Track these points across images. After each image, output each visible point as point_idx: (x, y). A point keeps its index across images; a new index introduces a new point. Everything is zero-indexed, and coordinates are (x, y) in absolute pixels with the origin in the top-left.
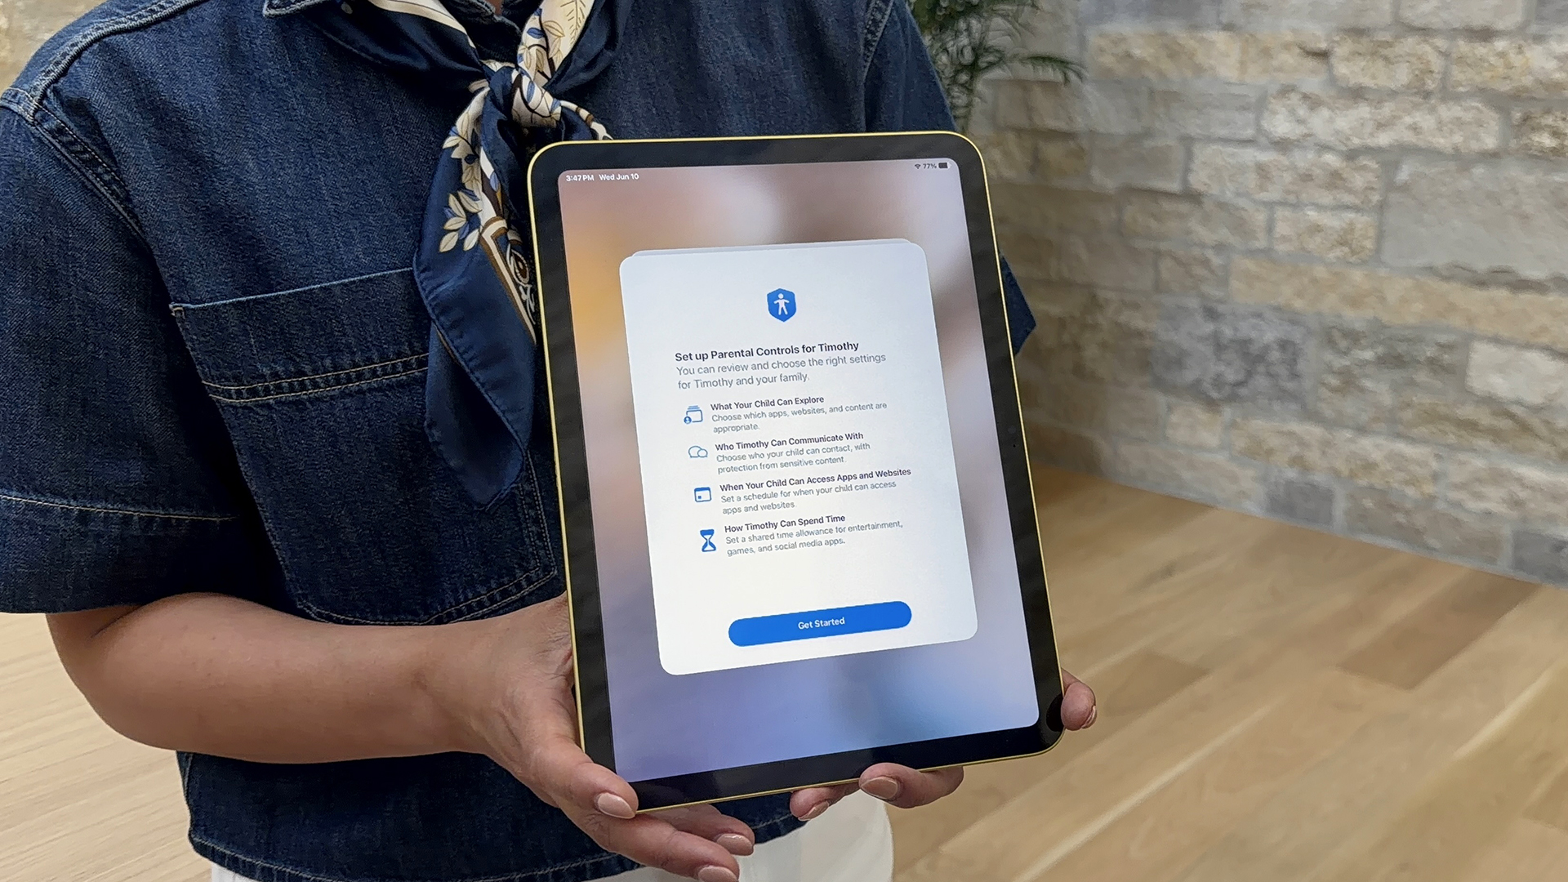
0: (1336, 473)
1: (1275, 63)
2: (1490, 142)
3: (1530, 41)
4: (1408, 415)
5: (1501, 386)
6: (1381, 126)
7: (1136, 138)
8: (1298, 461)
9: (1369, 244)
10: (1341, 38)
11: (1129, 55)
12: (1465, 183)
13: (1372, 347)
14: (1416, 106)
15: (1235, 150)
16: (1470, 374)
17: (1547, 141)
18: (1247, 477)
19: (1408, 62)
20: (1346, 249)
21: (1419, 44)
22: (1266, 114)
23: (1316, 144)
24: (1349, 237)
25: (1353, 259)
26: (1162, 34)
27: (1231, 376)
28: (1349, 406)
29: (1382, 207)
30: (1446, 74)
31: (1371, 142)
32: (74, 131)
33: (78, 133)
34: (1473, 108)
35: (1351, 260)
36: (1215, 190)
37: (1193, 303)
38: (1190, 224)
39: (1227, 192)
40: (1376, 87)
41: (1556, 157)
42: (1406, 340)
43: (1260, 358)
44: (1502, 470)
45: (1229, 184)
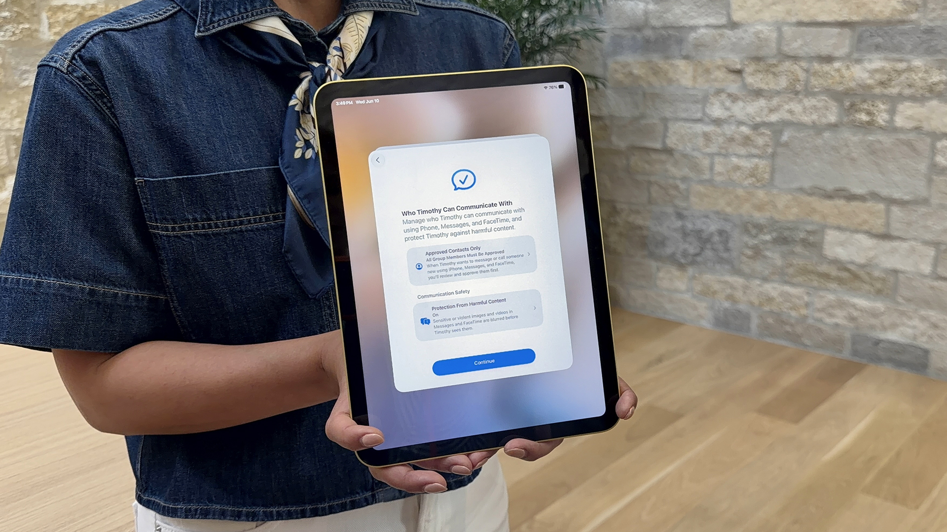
0: (751, 304)
1: (712, 77)
2: (832, 118)
3: (853, 63)
4: (791, 271)
5: (842, 253)
6: (771, 111)
7: (636, 119)
8: (730, 297)
9: (767, 176)
10: (749, 62)
11: (631, 74)
12: (819, 142)
13: (770, 233)
14: (791, 100)
15: (691, 125)
16: (825, 247)
17: (864, 117)
18: (702, 307)
19: (786, 75)
20: (754, 179)
21: (792, 65)
22: (708, 105)
23: (736, 121)
24: (756, 172)
25: (758, 185)
26: (650, 62)
27: (692, 250)
28: (758, 266)
29: (773, 155)
30: (807, 82)
31: (766, 119)
32: (91, 79)
33: (94, 79)
34: (823, 100)
35: (757, 185)
36: (680, 147)
37: (670, 210)
38: (667, 167)
39: (687, 148)
40: (768, 89)
41: (869, 126)
42: (789, 229)
43: (708, 240)
44: (844, 300)
45: (688, 144)
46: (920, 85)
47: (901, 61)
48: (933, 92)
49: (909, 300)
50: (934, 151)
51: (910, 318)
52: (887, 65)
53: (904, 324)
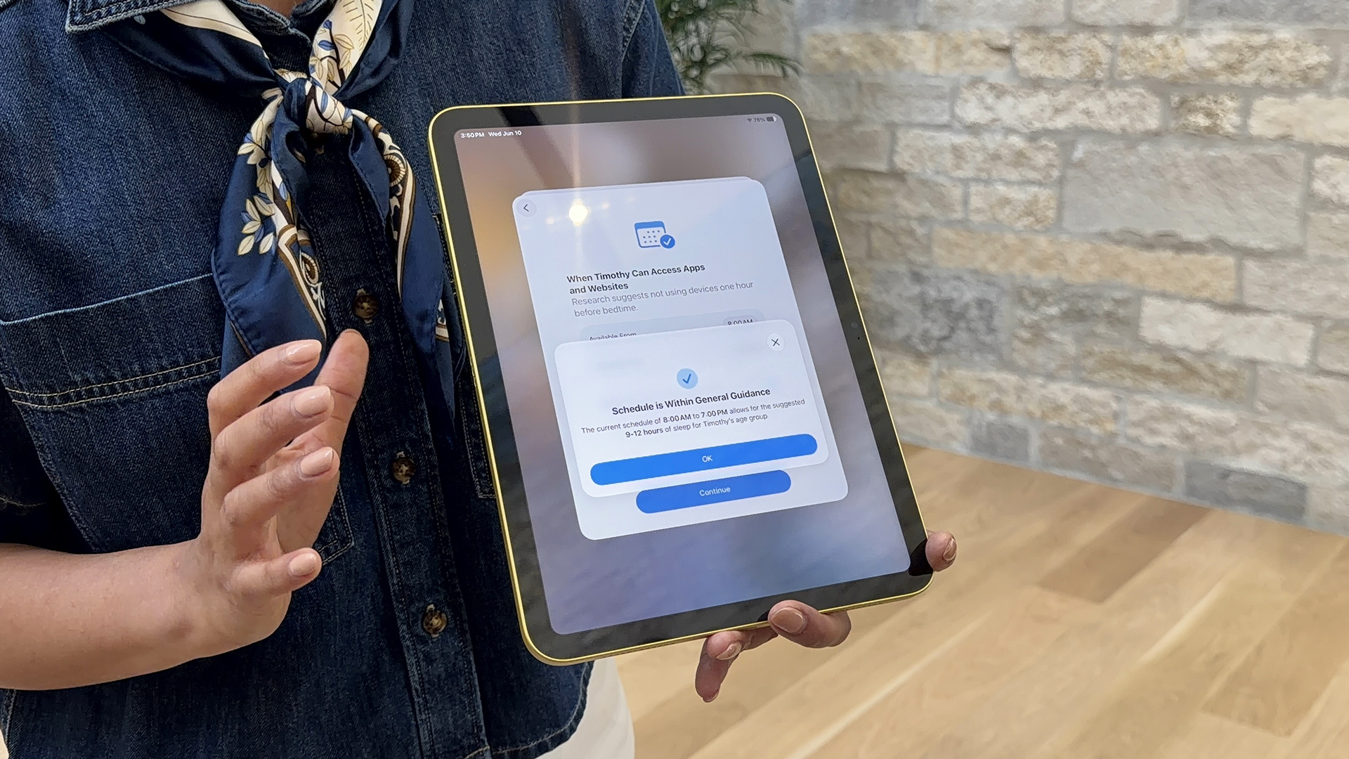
0: (1030, 415)
1: (965, 58)
2: (1153, 123)
3: (1185, 34)
4: (1090, 362)
5: (1169, 335)
6: (1057, 111)
7: (846, 125)
8: (996, 406)
9: (1051, 214)
10: (1022, 35)
11: (838, 52)
12: (1132, 159)
13: (1057, 303)
14: (1088, 93)
15: (934, 134)
16: (1142, 325)
17: (1202, 121)
18: (953, 421)
19: (1080, 54)
20: (1031, 219)
21: (1089, 39)
22: (959, 102)
23: (1003, 128)
24: (1034, 208)
25: (1038, 227)
26: (867, 34)
27: (936, 332)
28: (1039, 356)
29: (1061, 181)
30: (1113, 65)
31: (1050, 125)
34: (1137, 94)
35: (1036, 228)
36: (917, 170)
37: (902, 268)
38: (896, 199)
39: (928, 170)
40: (1052, 77)
41: (1211, 134)
42: (1085, 296)
43: (961, 316)
44: (1173, 408)
45: (929, 164)
46: (1290, 70)
47: (1258, 31)
48: (1309, 81)
49: (1274, 407)
50: (1310, 173)
51: (1276, 435)
52: (1238, 39)
53: (1266, 445)
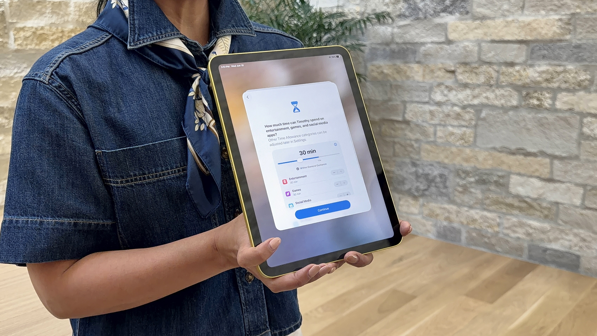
0: (462, 223)
1: (436, 75)
2: (515, 103)
3: (528, 67)
4: (488, 202)
5: (521, 191)
6: (474, 97)
7: (385, 102)
8: (447, 219)
9: (471, 139)
10: (460, 66)
11: (382, 72)
12: (506, 117)
13: (474, 176)
14: (487, 90)
15: (422, 106)
16: (510, 186)
17: (535, 102)
18: (429, 224)
19: (484, 74)
20: (463, 141)
21: (488, 68)
22: (433, 93)
23: (451, 104)
24: (464, 137)
26: (395, 65)
27: (422, 187)
28: (466, 198)
29: (476, 126)
30: (498, 79)
31: (471, 103)
34: (509, 90)
35: (465, 145)
36: (415, 120)
37: (408, 160)
38: (406, 132)
39: (419, 120)
40: (472, 83)
41: (539, 108)
42: (486, 174)
43: (433, 181)
44: (523, 222)
45: (420, 118)
46: (573, 82)
47: (560, 66)
48: (581, 86)
49: (566, 223)
50: (582, 124)
51: (567, 234)
52: (551, 69)
53: (563, 239)
